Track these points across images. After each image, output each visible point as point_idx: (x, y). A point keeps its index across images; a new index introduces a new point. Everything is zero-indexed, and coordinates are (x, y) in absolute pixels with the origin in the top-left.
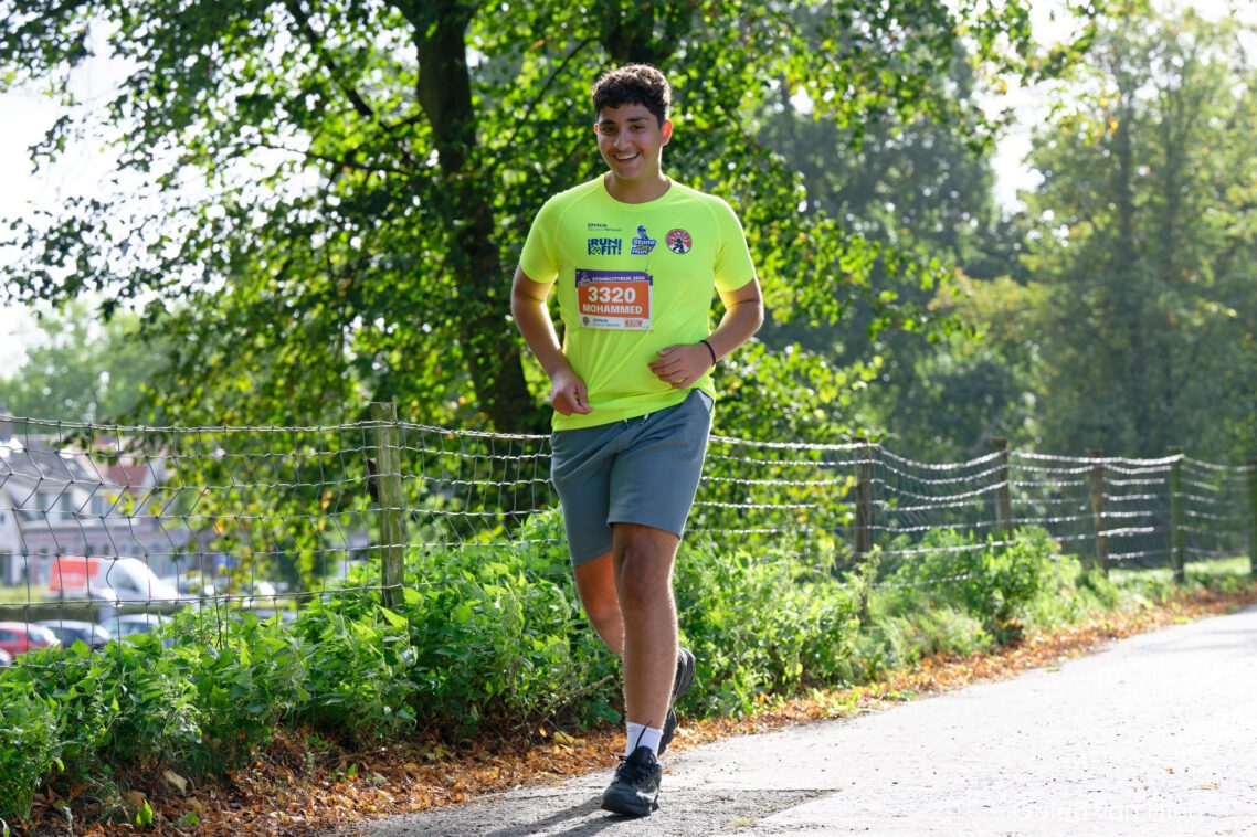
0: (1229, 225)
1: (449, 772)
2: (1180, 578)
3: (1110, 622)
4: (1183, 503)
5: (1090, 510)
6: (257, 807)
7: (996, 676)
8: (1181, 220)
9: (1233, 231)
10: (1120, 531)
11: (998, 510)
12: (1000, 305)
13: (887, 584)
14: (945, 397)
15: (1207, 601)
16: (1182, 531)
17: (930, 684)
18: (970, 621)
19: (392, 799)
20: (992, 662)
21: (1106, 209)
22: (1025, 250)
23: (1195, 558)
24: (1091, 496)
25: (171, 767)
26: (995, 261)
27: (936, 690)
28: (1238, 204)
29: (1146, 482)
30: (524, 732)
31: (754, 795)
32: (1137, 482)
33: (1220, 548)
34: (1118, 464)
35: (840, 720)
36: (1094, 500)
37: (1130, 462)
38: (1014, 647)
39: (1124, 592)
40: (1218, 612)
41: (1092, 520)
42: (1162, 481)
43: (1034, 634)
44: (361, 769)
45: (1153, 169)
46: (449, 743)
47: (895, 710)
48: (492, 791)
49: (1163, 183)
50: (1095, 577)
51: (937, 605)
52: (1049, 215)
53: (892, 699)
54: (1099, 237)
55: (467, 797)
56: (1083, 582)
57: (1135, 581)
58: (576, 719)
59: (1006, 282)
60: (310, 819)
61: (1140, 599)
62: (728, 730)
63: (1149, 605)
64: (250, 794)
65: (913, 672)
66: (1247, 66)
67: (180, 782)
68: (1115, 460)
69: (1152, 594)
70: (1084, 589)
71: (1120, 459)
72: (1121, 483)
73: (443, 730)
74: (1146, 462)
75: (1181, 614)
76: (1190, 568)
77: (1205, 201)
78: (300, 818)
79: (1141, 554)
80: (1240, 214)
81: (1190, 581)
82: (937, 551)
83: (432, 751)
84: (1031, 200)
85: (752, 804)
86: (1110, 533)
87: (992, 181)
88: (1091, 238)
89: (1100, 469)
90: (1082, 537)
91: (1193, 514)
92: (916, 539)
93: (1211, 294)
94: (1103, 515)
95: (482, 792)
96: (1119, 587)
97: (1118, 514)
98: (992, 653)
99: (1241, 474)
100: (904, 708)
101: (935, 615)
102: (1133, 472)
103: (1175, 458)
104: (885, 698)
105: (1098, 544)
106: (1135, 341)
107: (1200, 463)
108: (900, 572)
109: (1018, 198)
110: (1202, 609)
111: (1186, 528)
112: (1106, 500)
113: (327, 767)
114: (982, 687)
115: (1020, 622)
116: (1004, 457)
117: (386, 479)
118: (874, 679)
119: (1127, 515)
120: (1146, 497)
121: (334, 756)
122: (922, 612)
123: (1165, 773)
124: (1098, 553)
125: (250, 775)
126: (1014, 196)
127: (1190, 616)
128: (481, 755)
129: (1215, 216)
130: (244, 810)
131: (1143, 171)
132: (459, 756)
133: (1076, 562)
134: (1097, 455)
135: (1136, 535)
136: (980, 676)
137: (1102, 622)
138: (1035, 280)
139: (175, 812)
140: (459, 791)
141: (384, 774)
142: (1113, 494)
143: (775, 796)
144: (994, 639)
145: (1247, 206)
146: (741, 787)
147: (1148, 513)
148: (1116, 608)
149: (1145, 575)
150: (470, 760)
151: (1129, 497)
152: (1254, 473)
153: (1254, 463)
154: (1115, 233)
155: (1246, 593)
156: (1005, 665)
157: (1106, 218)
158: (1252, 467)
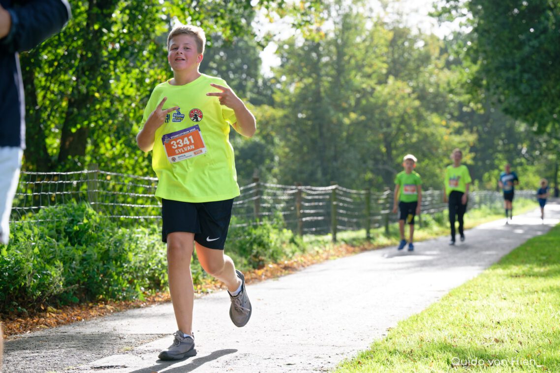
2: (335, 240)
3: (302, 259)
4: (337, 207)
5: (295, 209)
10: (308, 219)
11: (255, 209)
12: (263, 117)
18: (241, 258)
20: (249, 275)
21: (310, 76)
22: (274, 93)
23: (340, 230)
24: (296, 203)
26: (261, 98)
28: (367, 74)
29: (321, 197)
30: (34, 307)
31: (135, 336)
32: (317, 197)
33: (354, 226)
34: (308, 189)
36: (297, 205)
38: (260, 269)
39: (310, 246)
41: (296, 213)
42: (328, 197)
43: (269, 264)
45: (331, 58)
48: (16, 334)
50: (298, 239)
52: (284, 78)
53: (203, 293)
54: (306, 88)
56: (292, 241)
57: (316, 241)
58: (58, 301)
59: (266, 107)
61: (317, 249)
62: (127, 306)
63: (321, 251)
66: (374, 15)
68: (307, 187)
69: (322, 247)
70: (292, 244)
71: (309, 187)
72: (310, 198)
74: (320, 188)
75: (335, 256)
76: (340, 236)
79: (319, 229)
81: (339, 241)
84: (276, 72)
85: (133, 340)
86: (304, 219)
87: (261, 63)
88: (303, 89)
89: (300, 192)
90: (291, 221)
91: (341, 211)
94: (302, 211)
95: (13, 334)
96: (307, 243)
97: (307, 211)
99: (363, 194)
100: (207, 297)
102: (315, 193)
103: (334, 187)
104: (199, 292)
105: (299, 225)
107: (344, 189)
109: (271, 70)
110: (343, 253)
111: (338, 218)
112: (303, 205)
115: (263, 258)
116: (259, 186)
119: (312, 211)
120: (321, 204)
124: (299, 228)
126: (269, 69)
127: (338, 256)
128: (12, 317)
131: (326, 59)
133: (290, 232)
134: (300, 185)
135: (316, 221)
138: (279, 106)
142: (306, 202)
143: (144, 337)
144: (251, 266)
145: (369, 76)
146: (129, 333)
147: (321, 211)
148: (306, 252)
149: (320, 238)
150: (7, 319)
151: (313, 204)
152: (369, 194)
153: (369, 189)
154: (313, 87)
155: (363, 246)
156: (255, 278)
157: (310, 80)
158: (368, 192)
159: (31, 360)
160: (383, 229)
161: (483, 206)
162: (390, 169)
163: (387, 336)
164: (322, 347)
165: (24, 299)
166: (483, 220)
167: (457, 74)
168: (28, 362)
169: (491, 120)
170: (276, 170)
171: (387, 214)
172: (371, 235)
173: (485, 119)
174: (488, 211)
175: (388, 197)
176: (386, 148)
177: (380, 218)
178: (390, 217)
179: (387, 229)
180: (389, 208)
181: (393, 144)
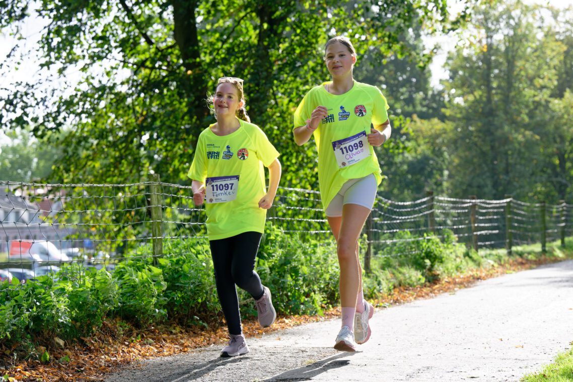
0: (535, 96)
1: (182, 338)
2: (510, 253)
3: (478, 273)
4: (511, 220)
5: (470, 223)
6: (95, 354)
7: (427, 297)
8: (513, 94)
9: (537, 99)
10: (483, 232)
11: (429, 223)
12: (433, 131)
13: (379, 255)
14: (408, 172)
15: (522, 264)
16: (511, 232)
17: (397, 300)
18: (416, 272)
19: (156, 350)
20: (425, 290)
21: (480, 88)
22: (444, 106)
23: (518, 244)
24: (471, 217)
25: (58, 336)
26: (431, 111)
27: (400, 303)
28: (538, 86)
29: (495, 210)
30: (216, 320)
31: (316, 349)
32: (491, 210)
33: (529, 240)
34: (483, 203)
36: (472, 219)
37: (488, 201)
39: (485, 259)
40: (527, 269)
41: (471, 227)
42: (502, 210)
43: (444, 278)
44: (142, 337)
45: (500, 71)
46: (182, 325)
47: (381, 311)
48: (200, 347)
49: (506, 77)
50: (473, 253)
51: (401, 265)
52: (453, 91)
53: (380, 306)
54: (477, 101)
55: (189, 350)
56: (467, 255)
57: (490, 255)
59: (435, 121)
60: (119, 359)
61: (492, 262)
62: (306, 320)
63: (496, 265)
64: (93, 348)
65: (390, 295)
66: (544, 25)
67: (62, 342)
68: (482, 201)
69: (497, 260)
70: (467, 258)
71: (483, 200)
72: (484, 211)
73: (179, 319)
74: (495, 202)
75: (510, 269)
76: (514, 249)
77: (523, 85)
78: (115, 359)
79: (493, 242)
80: (539, 91)
81: (514, 255)
82: (402, 241)
83: (174, 329)
85: (315, 354)
86: (479, 233)
87: (430, 75)
88: (473, 102)
89: (475, 205)
90: (466, 235)
91: (516, 225)
92: (393, 235)
93: (526, 127)
94: (476, 225)
95: (196, 348)
96: (482, 257)
97: (483, 225)
98: (425, 286)
99: (537, 207)
100: (385, 311)
101: (401, 269)
102: (490, 206)
103: (508, 200)
104: (377, 307)
105: (474, 238)
106: (492, 148)
107: (519, 202)
108: (385, 250)
109: (440, 83)
110: (519, 267)
111: (513, 231)
112: (477, 219)
113: (127, 336)
114: (421, 302)
115: (438, 272)
116: (432, 199)
117: (155, 208)
118: (372, 297)
119: (487, 225)
120: (495, 217)
121: (131, 331)
122: (394, 267)
123: (499, 341)
124: (473, 241)
125: (93, 339)
127: (514, 270)
128: (196, 331)
129: (528, 92)
130: (90, 355)
131: (496, 71)
132: (187, 331)
133: (464, 246)
134: (473, 198)
135: (491, 234)
136: (419, 296)
137: (474, 273)
138: (448, 120)
139: (59, 356)
140: (186, 347)
141: (153, 339)
142: (481, 216)
143: (325, 350)
145: (543, 87)
146: (311, 346)
147: (496, 224)
148: (481, 267)
149: (495, 252)
150: (191, 333)
151: (487, 217)
152: (544, 206)
153: (544, 202)
154: (484, 99)
155: (539, 260)
156: (431, 292)
157: (480, 93)
158: (543, 204)
159: (217, 372)
160: (559, 242)
162: (564, 181)
163: (570, 350)
164: (504, 360)
165: (206, 313)
168: (215, 375)
171: (564, 227)
172: (547, 249)
175: (563, 210)
176: (560, 160)
177: (556, 231)
178: (566, 230)
179: (563, 242)
180: (565, 221)
181: (566, 156)
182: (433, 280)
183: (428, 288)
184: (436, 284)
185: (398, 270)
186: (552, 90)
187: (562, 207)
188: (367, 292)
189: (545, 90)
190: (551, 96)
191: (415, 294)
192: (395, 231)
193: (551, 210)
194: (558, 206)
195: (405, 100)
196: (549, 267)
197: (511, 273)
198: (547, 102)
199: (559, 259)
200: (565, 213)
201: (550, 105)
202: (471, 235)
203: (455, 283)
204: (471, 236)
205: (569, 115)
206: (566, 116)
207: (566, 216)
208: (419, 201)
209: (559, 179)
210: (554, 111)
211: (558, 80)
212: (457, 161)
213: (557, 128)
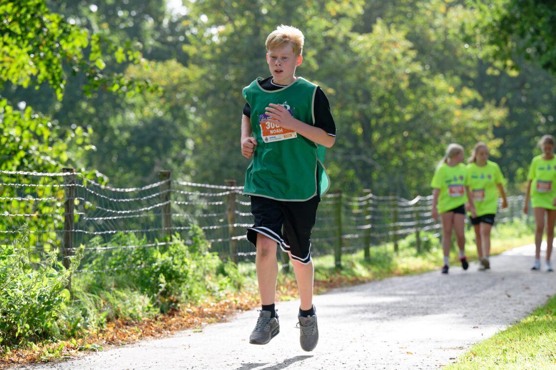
0: (327, 29)
2: (286, 270)
3: (237, 299)
5: (226, 222)
7: (159, 335)
9: (331, 33)
11: (163, 221)
12: (169, 80)
13: (85, 270)
14: (129, 142)
17: (113, 339)
18: (142, 297)
20: (159, 324)
21: (243, 15)
22: (187, 41)
24: (227, 212)
26: (165, 48)
27: (117, 345)
28: (334, 14)
35: (50, 364)
36: (229, 217)
38: (171, 315)
39: (248, 279)
41: (228, 228)
43: (186, 307)
47: (88, 357)
50: (229, 268)
51: (119, 286)
52: (204, 18)
53: (86, 349)
56: (221, 271)
59: (173, 63)
65: (101, 331)
70: (221, 276)
75: (286, 294)
77: (311, 12)
80: (334, 21)
82: (120, 248)
84: (191, 7)
86: (240, 238)
88: (232, 35)
89: (234, 195)
90: (220, 240)
92: (106, 239)
94: (235, 225)
96: (245, 275)
97: (245, 225)
98: (156, 319)
99: (330, 199)
100: (93, 357)
101: (118, 293)
104: (80, 350)
105: (232, 246)
108: (94, 263)
109: (184, 5)
112: (238, 215)
115: (176, 298)
116: (169, 183)
118: (74, 336)
122: (109, 290)
124: (231, 251)
126: (181, 3)
127: (293, 296)
133: (217, 257)
134: (232, 184)
136: (147, 335)
137: (232, 299)
138: (193, 63)
142: (243, 212)
144: (158, 310)
145: (340, 16)
148: (242, 289)
152: (340, 197)
153: (340, 192)
154: (249, 31)
155: (331, 281)
156: (165, 328)
157: (243, 22)
158: (337, 195)
160: (361, 254)
161: (516, 220)
162: (370, 161)
166: (516, 241)
167: (476, 12)
169: (527, 85)
170: (190, 162)
171: (369, 231)
172: (343, 264)
173: (519, 83)
174: (524, 227)
175: (368, 205)
176: (363, 127)
177: (357, 236)
178: (372, 235)
179: (367, 254)
180: (372, 221)
181: (373, 122)
182: (169, 308)
183: (161, 323)
184: (173, 316)
185: (114, 292)
186: (353, 20)
187: (367, 200)
188: (65, 327)
189: (343, 20)
190: (354, 29)
191: (141, 331)
192: (110, 232)
193: (350, 204)
194: (361, 199)
195: (127, 29)
196: (347, 291)
197: (289, 300)
198: (347, 39)
199: (361, 279)
200: (370, 209)
201: (352, 44)
202: (228, 240)
203: (203, 315)
204: (228, 243)
205: (378, 60)
206: (374, 62)
207: (373, 213)
208: (148, 187)
209: (364, 157)
210: (357, 54)
211: (364, 7)
212: (206, 126)
213: (361, 80)
